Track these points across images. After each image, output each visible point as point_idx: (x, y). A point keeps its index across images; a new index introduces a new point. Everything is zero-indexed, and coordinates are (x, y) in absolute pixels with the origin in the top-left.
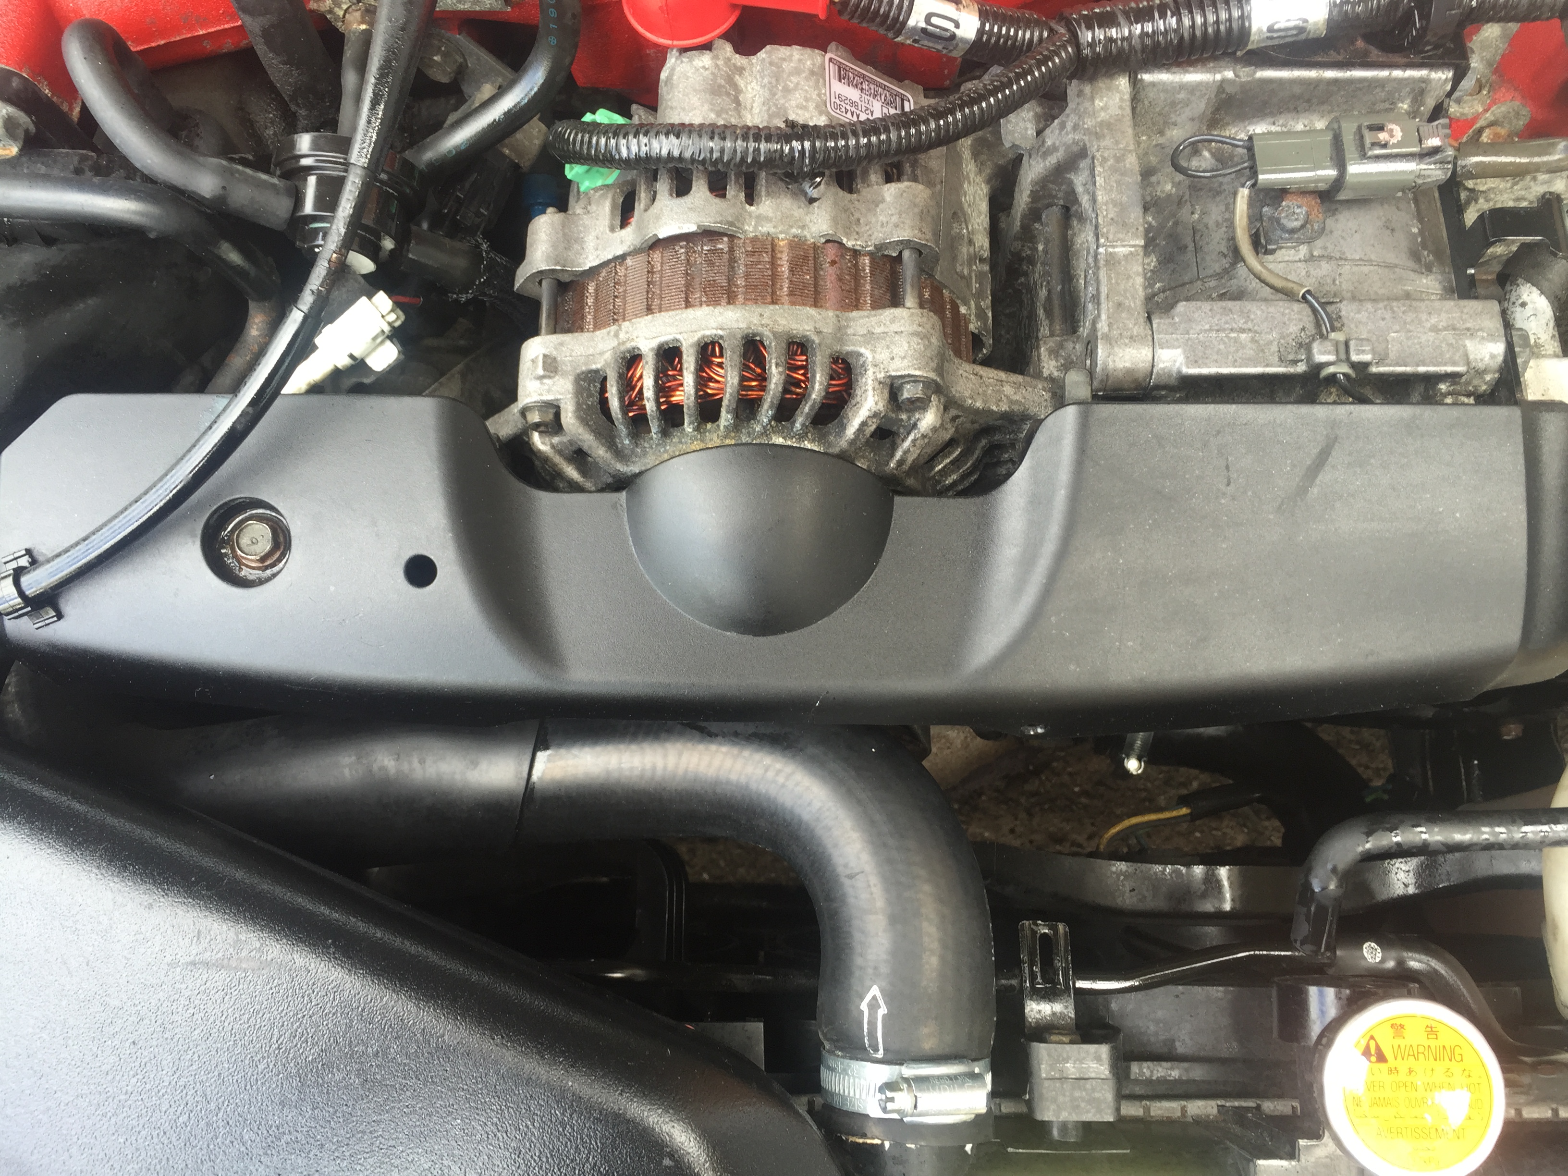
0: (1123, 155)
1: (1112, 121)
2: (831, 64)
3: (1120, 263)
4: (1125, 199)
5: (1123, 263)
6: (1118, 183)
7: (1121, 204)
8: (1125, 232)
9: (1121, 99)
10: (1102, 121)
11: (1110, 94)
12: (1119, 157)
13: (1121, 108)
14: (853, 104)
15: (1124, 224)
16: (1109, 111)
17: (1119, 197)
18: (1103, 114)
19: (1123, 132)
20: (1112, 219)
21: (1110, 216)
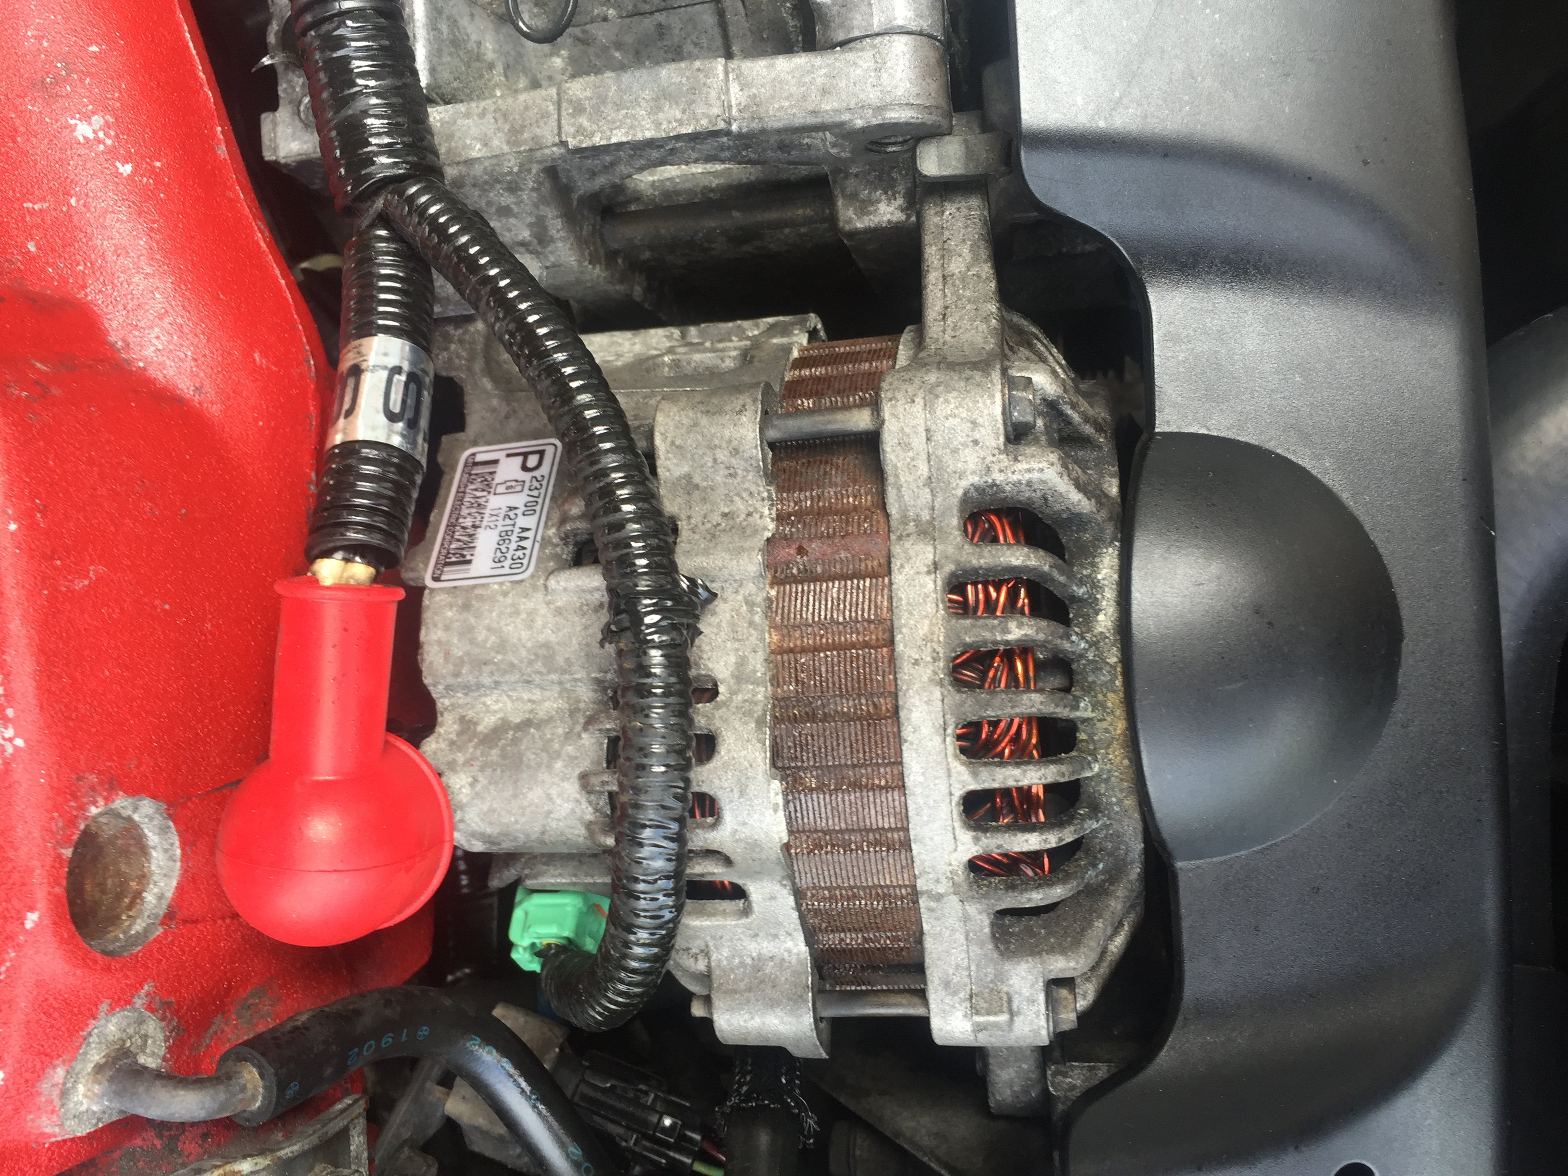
0: (570, 102)
1: (507, 127)
2: (443, 578)
3: (755, 96)
4: (647, 94)
5: (754, 90)
6: (618, 107)
7: (656, 100)
8: (705, 90)
9: (467, 115)
10: (508, 142)
11: (458, 134)
12: (575, 109)
13: (482, 115)
14: (504, 537)
15: (693, 90)
16: (490, 133)
17: (643, 104)
18: (496, 143)
19: (527, 108)
20: (684, 112)
21: (678, 115)
